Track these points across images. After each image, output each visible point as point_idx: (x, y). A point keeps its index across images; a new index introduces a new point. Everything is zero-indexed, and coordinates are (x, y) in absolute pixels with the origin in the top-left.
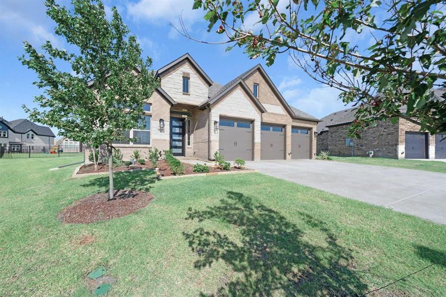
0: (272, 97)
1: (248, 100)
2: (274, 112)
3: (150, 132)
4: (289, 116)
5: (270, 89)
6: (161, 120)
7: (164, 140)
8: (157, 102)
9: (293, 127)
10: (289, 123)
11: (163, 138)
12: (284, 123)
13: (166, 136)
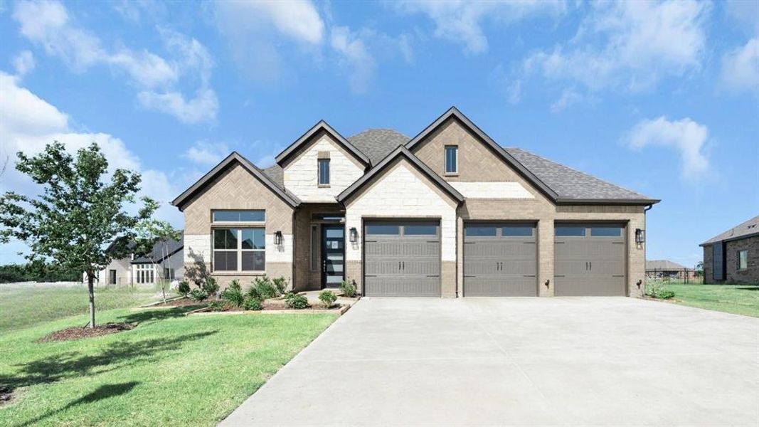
0: (494, 165)
1: (423, 181)
2: (500, 197)
3: (264, 252)
4: (544, 200)
5: (487, 151)
6: (279, 234)
7: (284, 263)
8: (274, 207)
9: (558, 224)
10: (547, 215)
11: (281, 260)
12: (532, 217)
13: (287, 256)
